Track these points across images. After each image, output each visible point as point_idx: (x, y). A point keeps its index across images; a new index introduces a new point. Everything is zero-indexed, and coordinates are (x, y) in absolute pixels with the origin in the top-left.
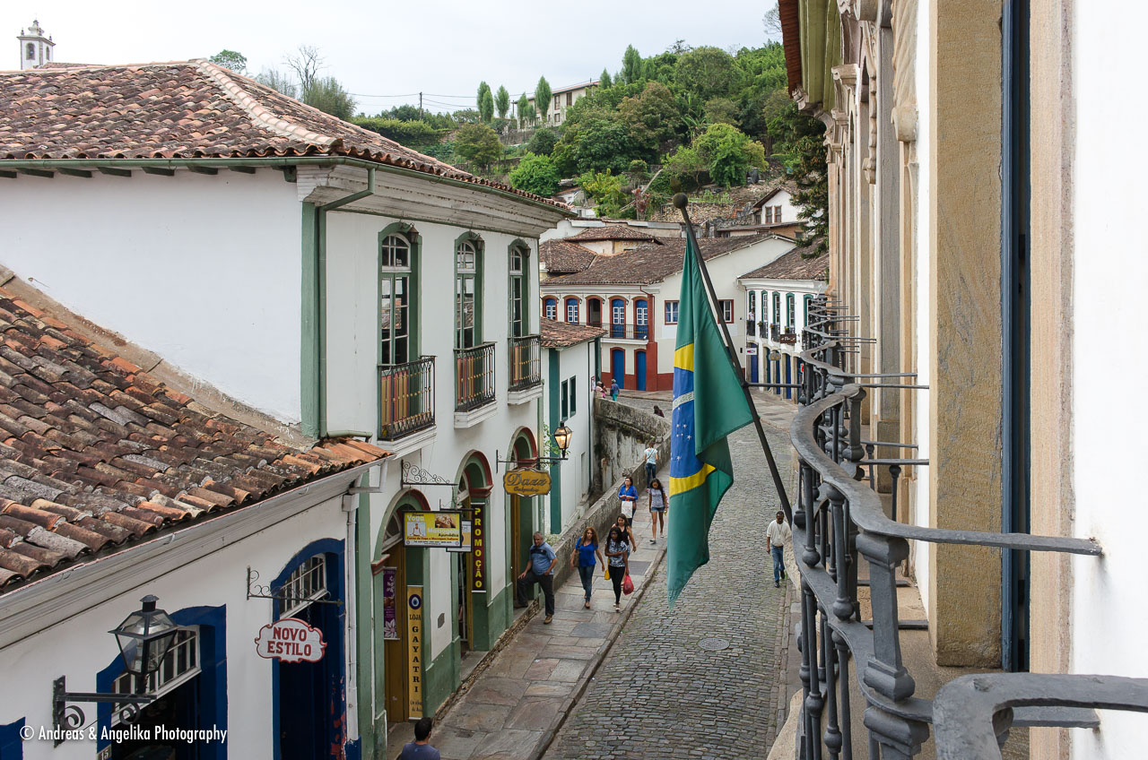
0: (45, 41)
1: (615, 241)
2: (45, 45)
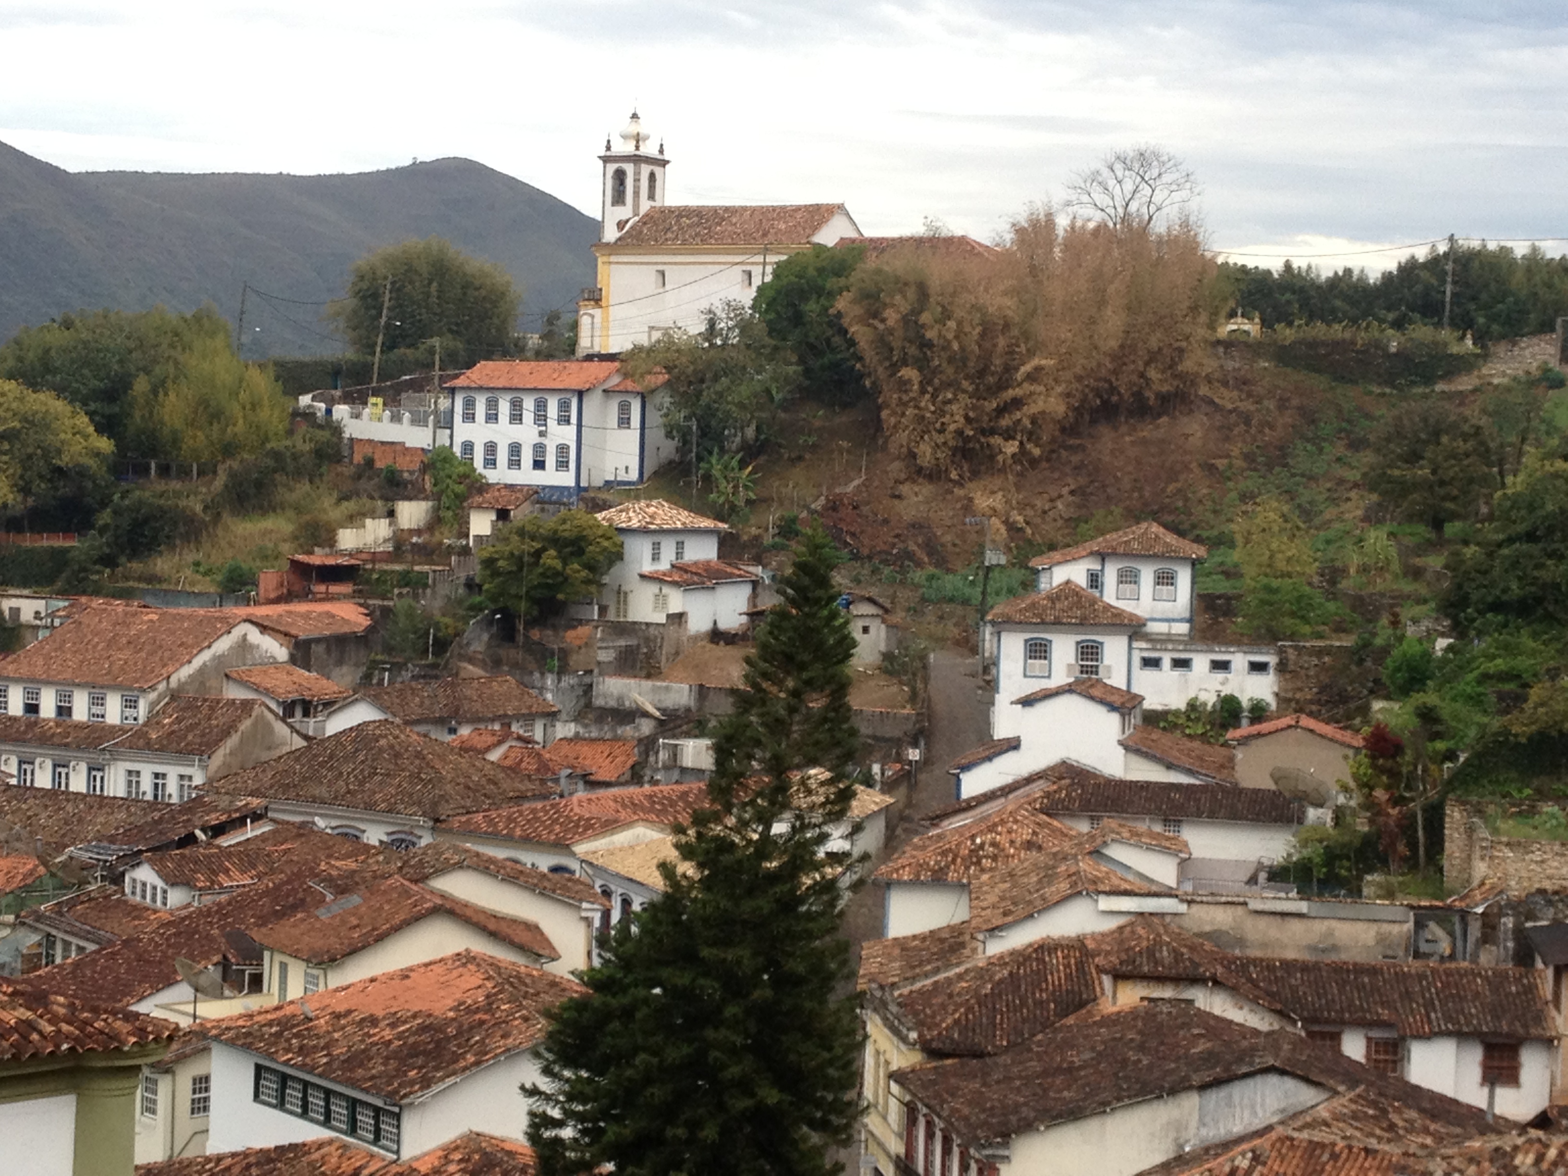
0: (649, 160)
1: (1119, 977)
2: (646, 170)
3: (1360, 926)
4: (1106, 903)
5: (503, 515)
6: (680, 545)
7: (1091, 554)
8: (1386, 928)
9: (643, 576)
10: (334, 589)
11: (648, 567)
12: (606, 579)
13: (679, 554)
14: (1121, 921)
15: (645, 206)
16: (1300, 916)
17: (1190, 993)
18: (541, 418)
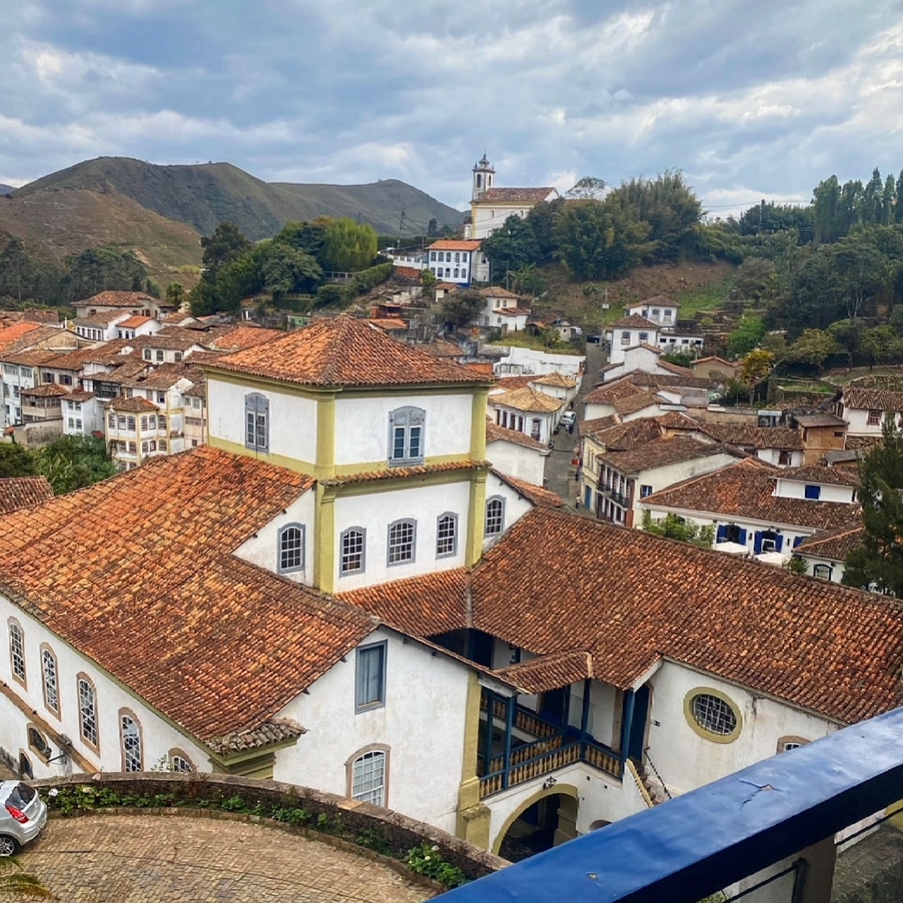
0: (489, 171)
1: (668, 428)
2: (488, 174)
3: (742, 416)
4: (662, 407)
5: (446, 291)
6: (505, 302)
7: (644, 304)
8: (750, 417)
9: (494, 312)
10: (393, 315)
11: (495, 309)
12: (482, 312)
13: (505, 305)
14: (667, 412)
15: (487, 187)
16: (724, 412)
17: (690, 434)
18: (457, 260)
